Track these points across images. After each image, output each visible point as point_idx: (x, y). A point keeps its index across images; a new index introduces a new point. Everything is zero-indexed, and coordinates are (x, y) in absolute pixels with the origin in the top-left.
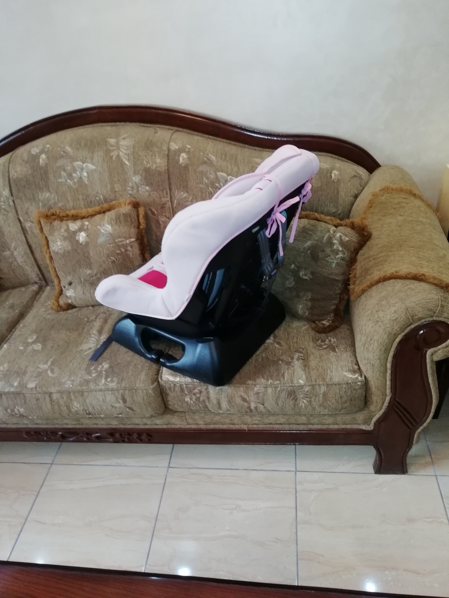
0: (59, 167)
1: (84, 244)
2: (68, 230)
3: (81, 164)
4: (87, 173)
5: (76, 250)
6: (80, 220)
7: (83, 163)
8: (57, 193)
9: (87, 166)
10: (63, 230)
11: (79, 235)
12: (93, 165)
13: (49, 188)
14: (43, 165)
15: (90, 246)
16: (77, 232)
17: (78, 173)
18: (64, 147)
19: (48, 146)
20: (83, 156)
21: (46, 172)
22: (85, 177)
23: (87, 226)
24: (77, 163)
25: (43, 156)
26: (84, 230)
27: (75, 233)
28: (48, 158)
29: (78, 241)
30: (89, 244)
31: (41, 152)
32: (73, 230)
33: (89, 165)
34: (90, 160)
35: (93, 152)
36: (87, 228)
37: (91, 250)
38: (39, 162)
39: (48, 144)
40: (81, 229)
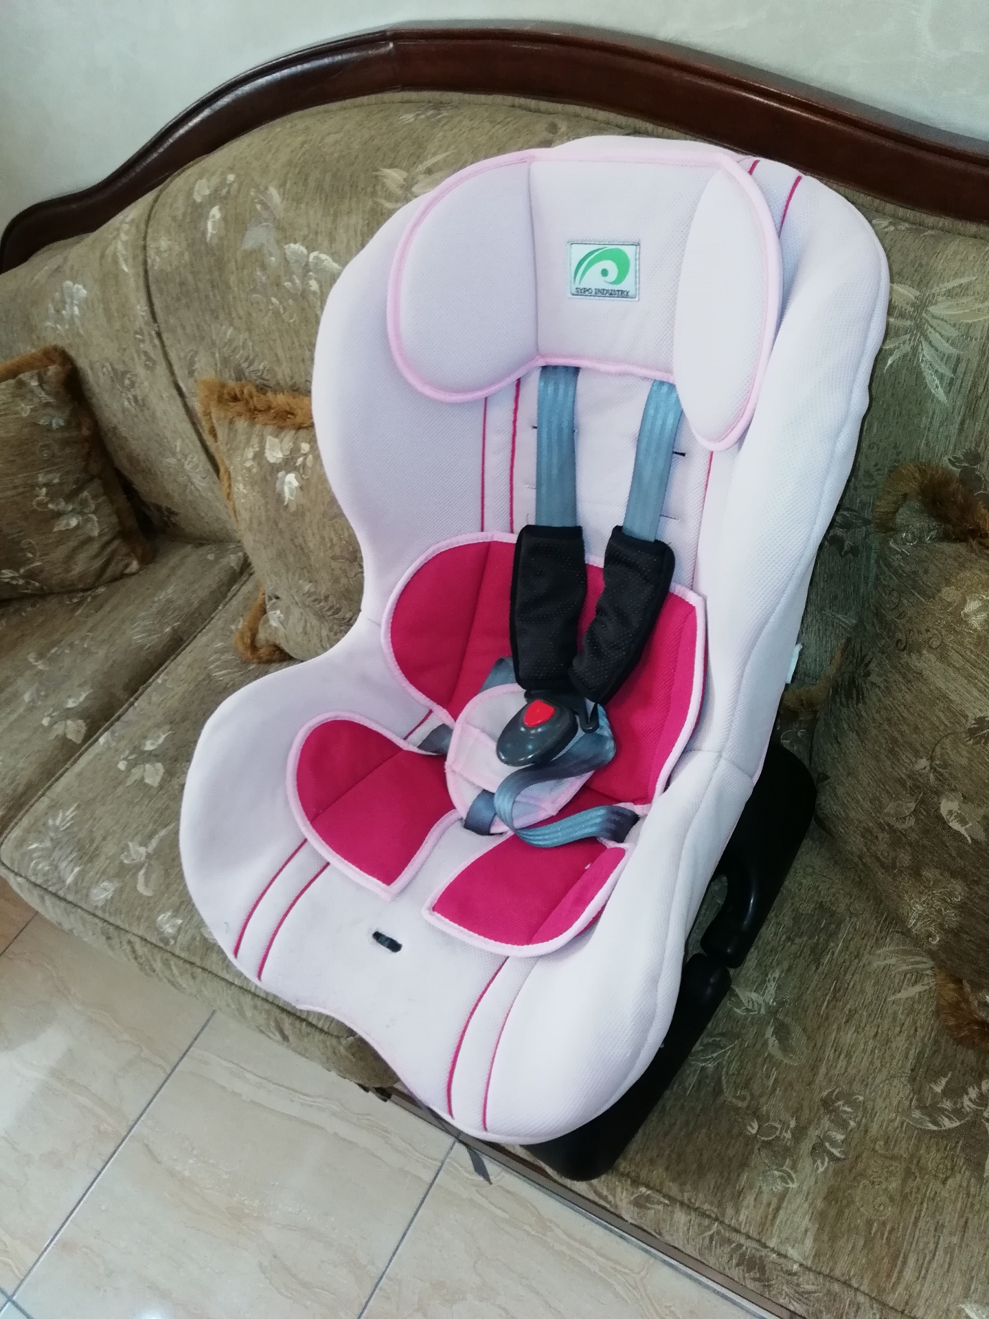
0: (249, 254)
1: (293, 508)
2: (259, 456)
3: (303, 249)
4: (319, 282)
5: (277, 524)
6: (293, 432)
7: (311, 249)
8: (250, 330)
9: (317, 258)
10: (250, 454)
11: (283, 483)
12: (334, 260)
13: (230, 314)
14: (215, 241)
15: (307, 519)
16: (278, 471)
17: (297, 281)
18: (266, 188)
19: (231, 177)
20: (309, 226)
21: (220, 264)
22: (315, 293)
23: (305, 455)
24: (292, 245)
25: (216, 212)
26: (295, 469)
27: (275, 469)
28: (224, 219)
29: (279, 498)
30: (303, 514)
31: (214, 198)
32: (272, 460)
33: (323, 256)
34: (326, 243)
35: (335, 215)
36: (304, 465)
37: (310, 532)
38: (204, 233)
39: (231, 169)
40: (288, 464)
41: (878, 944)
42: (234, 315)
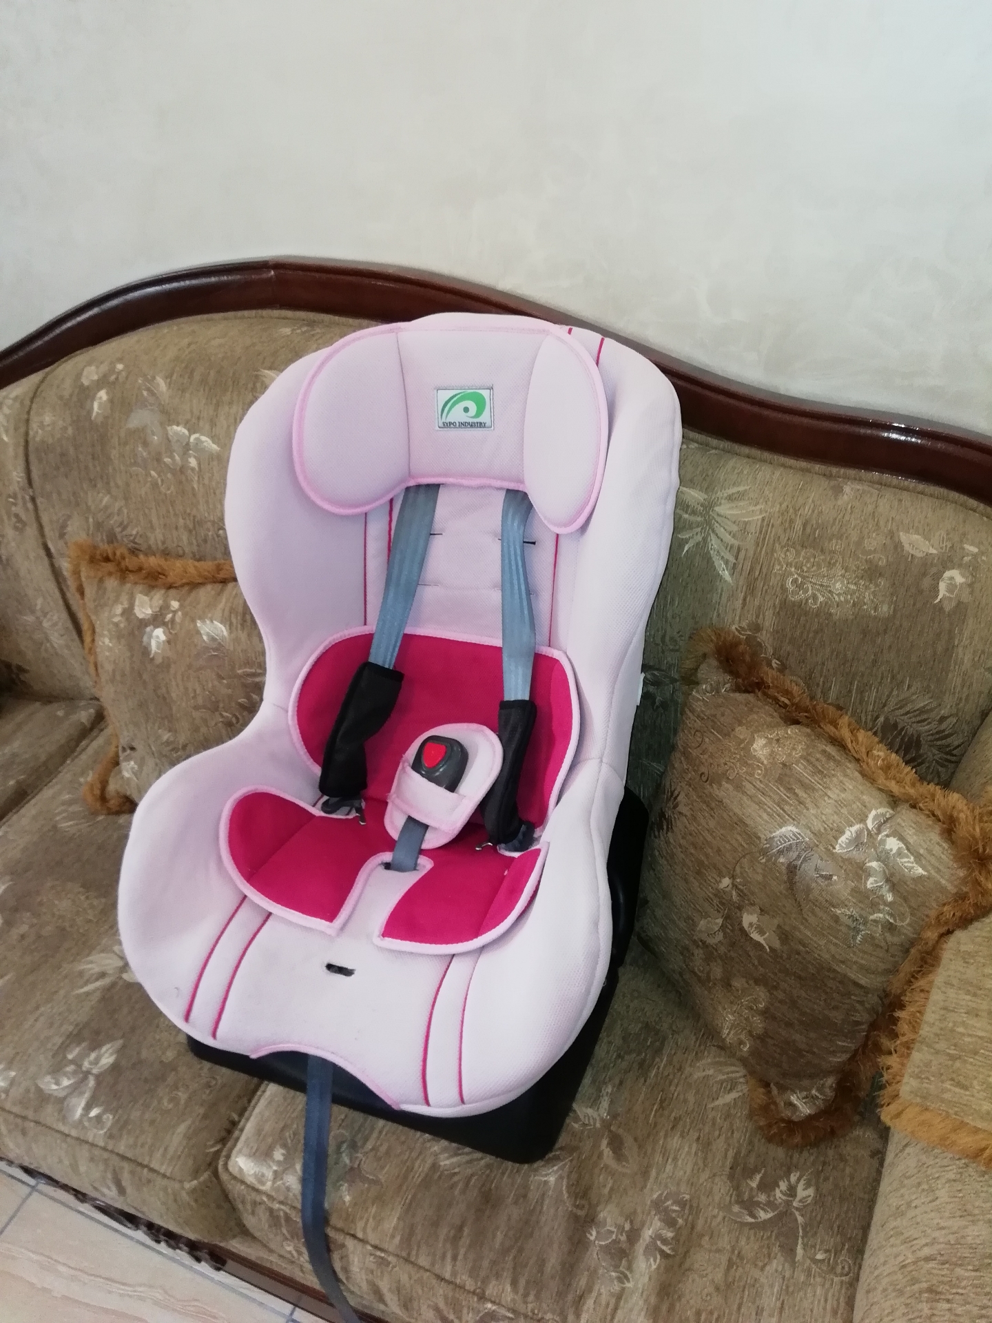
0: (133, 433)
1: (159, 661)
2: (128, 612)
3: (186, 432)
4: (197, 459)
5: (140, 676)
6: (163, 591)
7: (191, 431)
8: (126, 499)
9: (197, 439)
10: (119, 609)
11: (150, 637)
12: (213, 443)
13: (108, 483)
14: (100, 420)
15: (172, 671)
16: (146, 626)
17: (177, 458)
18: (154, 378)
19: (120, 367)
20: (192, 412)
21: (103, 439)
22: (193, 469)
23: (175, 612)
24: (175, 427)
25: (103, 395)
26: (164, 624)
27: (143, 624)
28: (111, 401)
29: (146, 651)
30: (168, 666)
31: (102, 383)
32: (141, 616)
33: (203, 438)
34: (207, 427)
35: (217, 405)
36: (173, 620)
37: (174, 683)
38: (90, 411)
39: (120, 360)
40: (157, 620)
41: (698, 1057)
42: (112, 484)
